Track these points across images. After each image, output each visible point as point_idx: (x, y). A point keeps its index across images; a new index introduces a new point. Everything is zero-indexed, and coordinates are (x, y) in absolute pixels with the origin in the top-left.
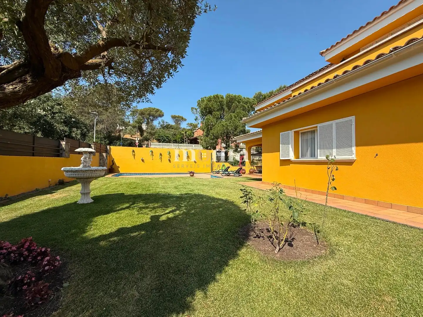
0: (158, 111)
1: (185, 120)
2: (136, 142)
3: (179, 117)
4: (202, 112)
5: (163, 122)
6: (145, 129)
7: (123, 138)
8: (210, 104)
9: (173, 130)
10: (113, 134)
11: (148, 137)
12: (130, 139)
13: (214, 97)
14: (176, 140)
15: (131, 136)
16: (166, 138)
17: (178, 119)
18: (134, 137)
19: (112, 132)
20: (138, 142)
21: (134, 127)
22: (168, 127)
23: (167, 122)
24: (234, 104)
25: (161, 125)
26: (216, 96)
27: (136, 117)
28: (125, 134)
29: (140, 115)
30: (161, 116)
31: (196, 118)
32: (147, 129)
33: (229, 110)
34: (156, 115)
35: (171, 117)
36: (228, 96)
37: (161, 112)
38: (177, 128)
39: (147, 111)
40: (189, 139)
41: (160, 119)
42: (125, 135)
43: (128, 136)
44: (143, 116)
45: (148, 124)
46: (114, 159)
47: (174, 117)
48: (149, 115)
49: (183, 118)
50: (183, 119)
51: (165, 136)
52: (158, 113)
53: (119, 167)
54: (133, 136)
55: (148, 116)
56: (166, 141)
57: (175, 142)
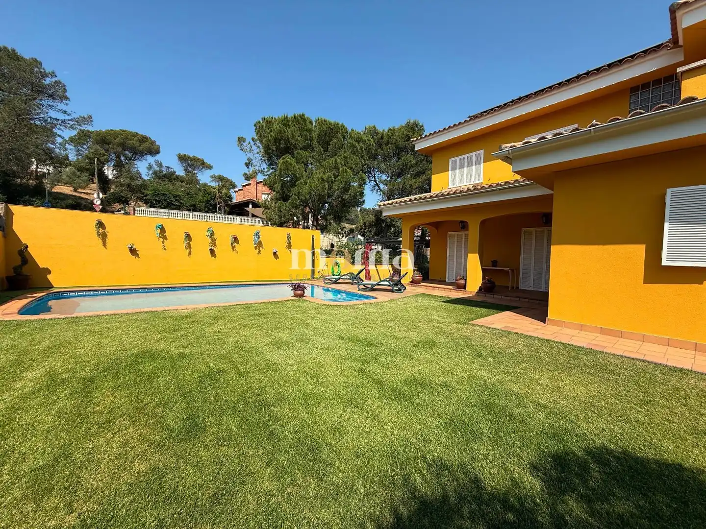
0: (144, 139)
1: (210, 167)
2: (95, 202)
3: (195, 159)
4: (267, 149)
5: (160, 165)
6: (110, 177)
7: (50, 193)
8: (288, 132)
9: (184, 184)
10: (19, 181)
11: (122, 195)
12: (74, 196)
13: (295, 117)
14: (194, 206)
15: (75, 191)
16: (173, 199)
17: (192, 163)
18: (84, 193)
19: (15, 175)
20: (99, 202)
21: (81, 170)
22: (170, 177)
23: (168, 168)
24: (335, 140)
25: (155, 173)
26: (300, 116)
27: (85, 147)
28: (56, 183)
29: (98, 144)
30: (154, 151)
31: (247, 162)
32: (118, 177)
33: (324, 151)
34: (141, 148)
35: (177, 158)
36: (322, 122)
37: (153, 143)
38: (193, 181)
39: (117, 137)
40: (227, 205)
41: (150, 159)
42: (56, 185)
43: (67, 190)
44: (106, 146)
45: (118, 166)
46: (27, 247)
47: (183, 159)
48: (124, 146)
49: (204, 162)
50: (204, 165)
51: (170, 193)
52: (146, 145)
53: (48, 271)
54: (80, 190)
55: (120, 149)
56: (174, 205)
57: (193, 208)
